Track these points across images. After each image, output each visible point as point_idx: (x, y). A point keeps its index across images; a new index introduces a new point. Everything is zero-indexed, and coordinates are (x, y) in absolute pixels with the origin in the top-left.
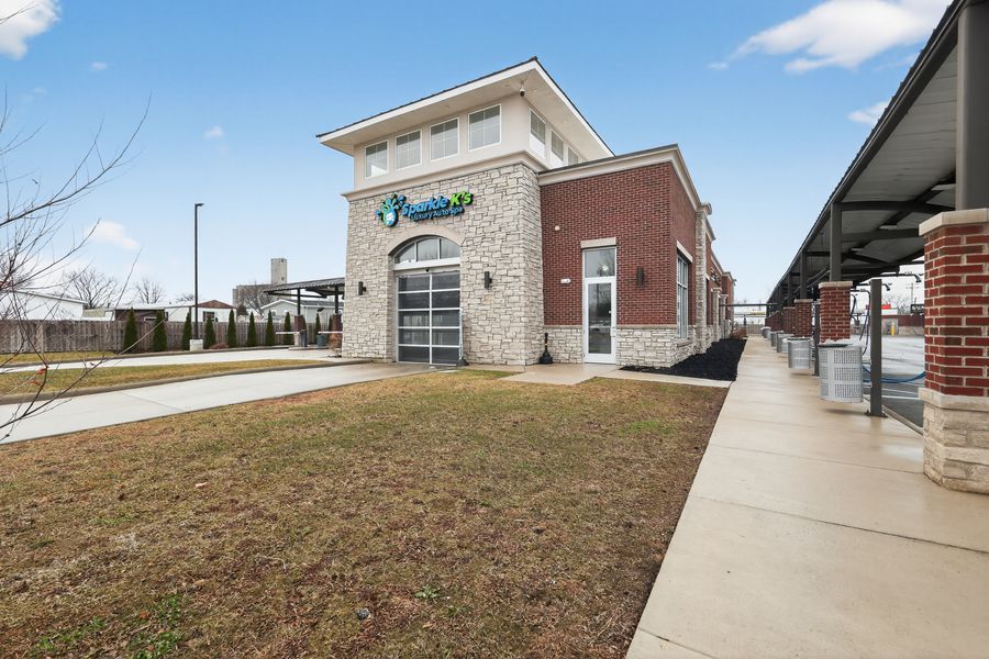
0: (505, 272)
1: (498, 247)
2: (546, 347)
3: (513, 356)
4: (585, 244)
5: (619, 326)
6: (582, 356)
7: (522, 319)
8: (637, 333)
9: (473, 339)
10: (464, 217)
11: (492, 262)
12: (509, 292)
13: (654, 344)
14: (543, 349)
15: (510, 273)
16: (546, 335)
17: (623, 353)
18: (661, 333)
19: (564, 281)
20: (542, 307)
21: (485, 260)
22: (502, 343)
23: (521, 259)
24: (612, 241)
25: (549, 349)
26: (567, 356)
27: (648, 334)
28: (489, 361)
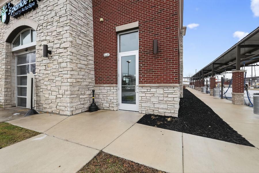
0: (58, 46)
1: (54, 28)
2: (93, 99)
3: (63, 108)
4: (118, 29)
5: (141, 85)
6: (118, 105)
7: (69, 80)
8: (153, 90)
9: (41, 94)
10: (38, 10)
11: (51, 39)
12: (60, 60)
13: (165, 99)
14: (92, 101)
15: (62, 46)
16: (93, 91)
17: (143, 105)
18: (171, 90)
19: (106, 55)
20: (93, 73)
21: (48, 38)
22: (57, 98)
23: (68, 35)
24: (136, 24)
25: (95, 100)
26: (107, 105)
27: (160, 91)
28: (50, 110)
